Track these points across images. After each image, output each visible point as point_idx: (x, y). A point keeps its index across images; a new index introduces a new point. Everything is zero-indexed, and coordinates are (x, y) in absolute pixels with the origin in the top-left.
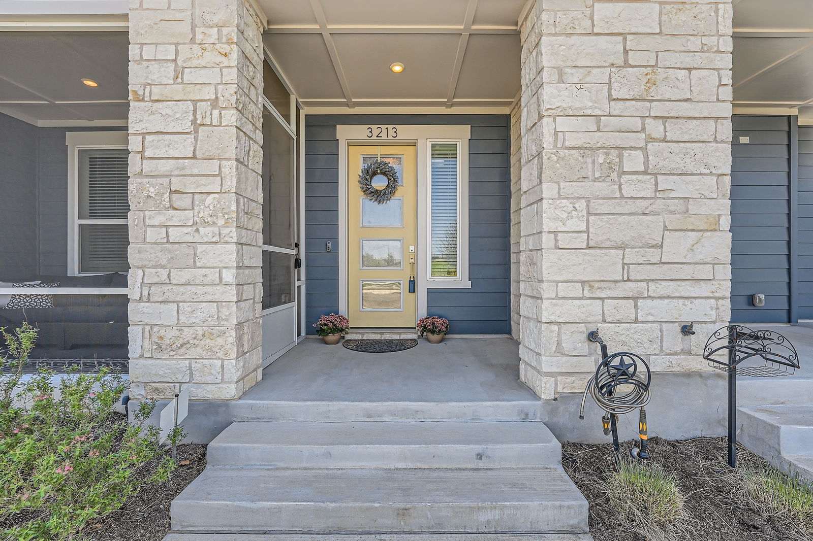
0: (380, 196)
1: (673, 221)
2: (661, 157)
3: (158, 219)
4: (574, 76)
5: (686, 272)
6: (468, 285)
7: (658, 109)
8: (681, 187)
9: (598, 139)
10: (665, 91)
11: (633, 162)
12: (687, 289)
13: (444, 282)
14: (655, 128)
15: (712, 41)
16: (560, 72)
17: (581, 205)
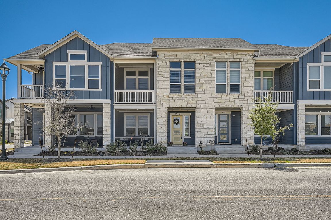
0: (176, 124)
1: (209, 131)
2: (208, 124)
3: (160, 130)
4: (199, 117)
5: (210, 135)
6: (190, 138)
7: (207, 120)
8: (210, 127)
9: (201, 123)
10: (208, 118)
11: (205, 125)
12: (210, 137)
13: (187, 137)
14: (207, 122)
15: (212, 114)
16: (198, 117)
17: (200, 129)
